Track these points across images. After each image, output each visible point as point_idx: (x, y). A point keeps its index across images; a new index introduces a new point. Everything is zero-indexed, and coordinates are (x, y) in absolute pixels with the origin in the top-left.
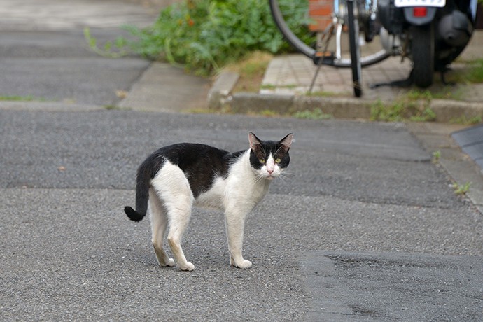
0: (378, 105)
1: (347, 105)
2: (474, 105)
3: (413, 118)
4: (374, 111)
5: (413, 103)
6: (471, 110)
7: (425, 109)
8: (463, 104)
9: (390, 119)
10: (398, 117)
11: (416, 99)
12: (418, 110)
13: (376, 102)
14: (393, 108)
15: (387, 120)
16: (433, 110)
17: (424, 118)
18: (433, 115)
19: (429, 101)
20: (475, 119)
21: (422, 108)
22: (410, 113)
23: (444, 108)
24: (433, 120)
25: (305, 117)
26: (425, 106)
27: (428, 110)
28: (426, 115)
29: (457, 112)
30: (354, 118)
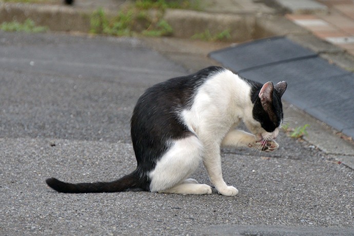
0: (99, 15)
1: (58, 14)
2: (220, 17)
3: (145, 32)
4: (94, 22)
5: (143, 13)
6: (216, 23)
7: (158, 21)
8: (205, 16)
9: (119, 33)
10: (127, 31)
11: (146, 8)
12: (150, 23)
13: (95, 11)
14: (119, 19)
15: (115, 35)
16: (169, 22)
17: (159, 33)
18: (170, 29)
19: (163, 11)
20: (221, 35)
21: (154, 20)
22: (139, 26)
23: (182, 21)
24: (169, 35)
25: (14, 30)
26: (159, 18)
27: (163, 22)
28: (159, 28)
29: (199, 26)
30: (68, 31)
